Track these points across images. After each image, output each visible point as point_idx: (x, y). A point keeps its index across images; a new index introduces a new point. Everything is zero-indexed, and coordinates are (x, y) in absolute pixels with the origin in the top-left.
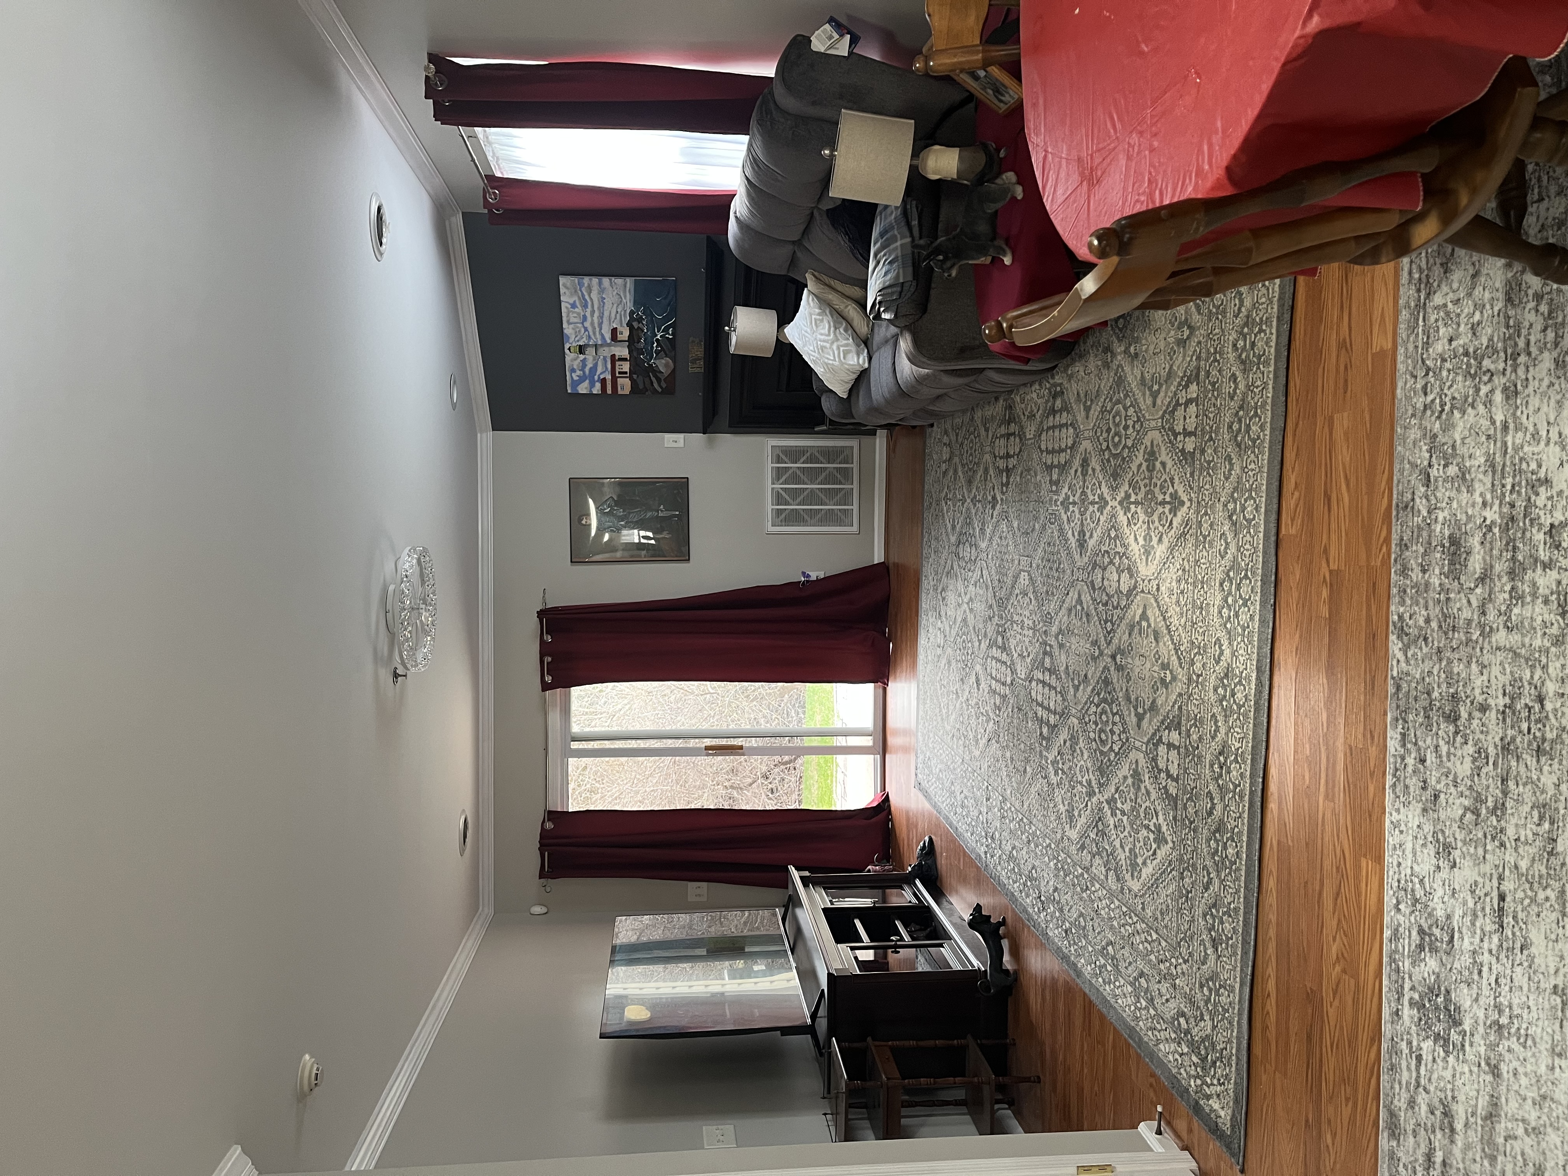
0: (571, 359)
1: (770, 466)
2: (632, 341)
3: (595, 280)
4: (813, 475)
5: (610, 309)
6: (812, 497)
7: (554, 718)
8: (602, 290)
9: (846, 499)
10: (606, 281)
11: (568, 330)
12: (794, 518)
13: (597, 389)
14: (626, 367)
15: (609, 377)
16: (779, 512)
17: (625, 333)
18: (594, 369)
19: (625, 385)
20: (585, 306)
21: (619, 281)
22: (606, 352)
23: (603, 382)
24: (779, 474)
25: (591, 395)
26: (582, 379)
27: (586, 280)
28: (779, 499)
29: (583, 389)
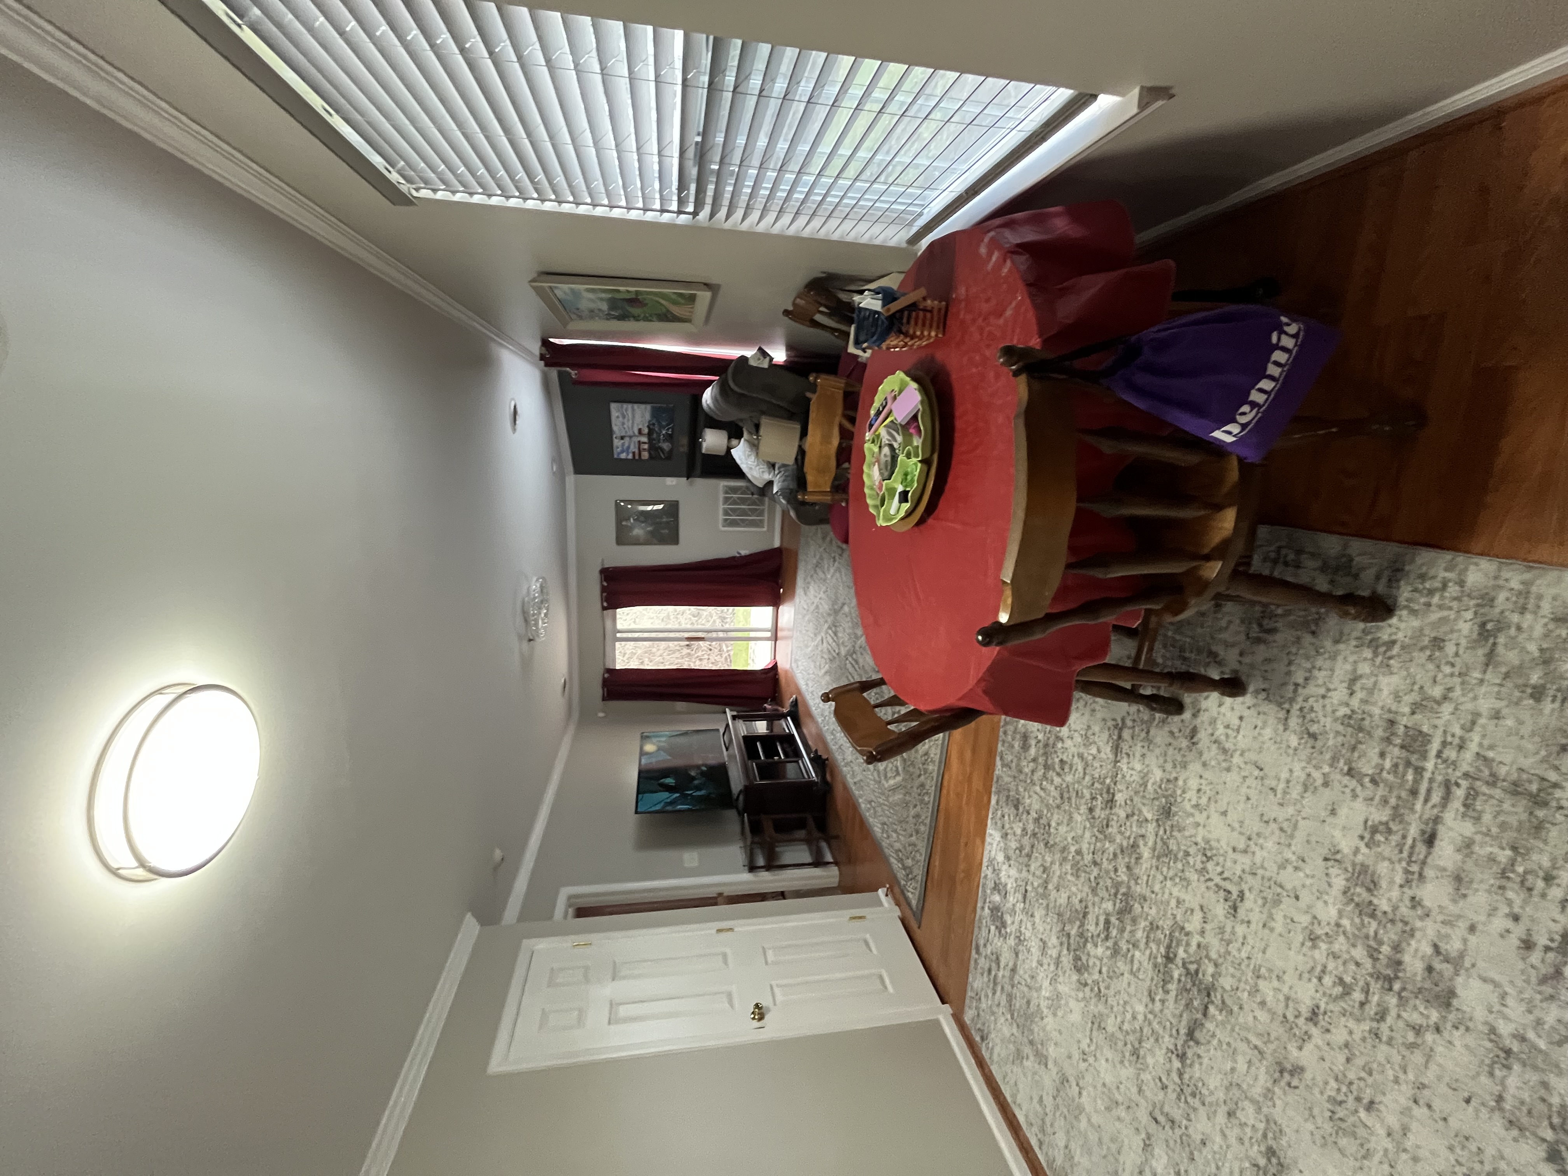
0: (617, 442)
1: (721, 496)
2: (650, 434)
3: (630, 406)
4: (743, 501)
5: (638, 419)
6: (744, 513)
7: (608, 624)
8: (633, 410)
9: (761, 513)
10: (636, 406)
11: (615, 428)
12: (733, 523)
13: (630, 456)
14: (646, 446)
15: (637, 451)
16: (726, 520)
17: (646, 431)
18: (629, 447)
19: (645, 455)
20: (624, 417)
21: (643, 406)
22: (636, 439)
23: (634, 453)
24: (726, 500)
25: (626, 460)
26: (622, 452)
27: (625, 406)
28: (726, 513)
29: (623, 456)
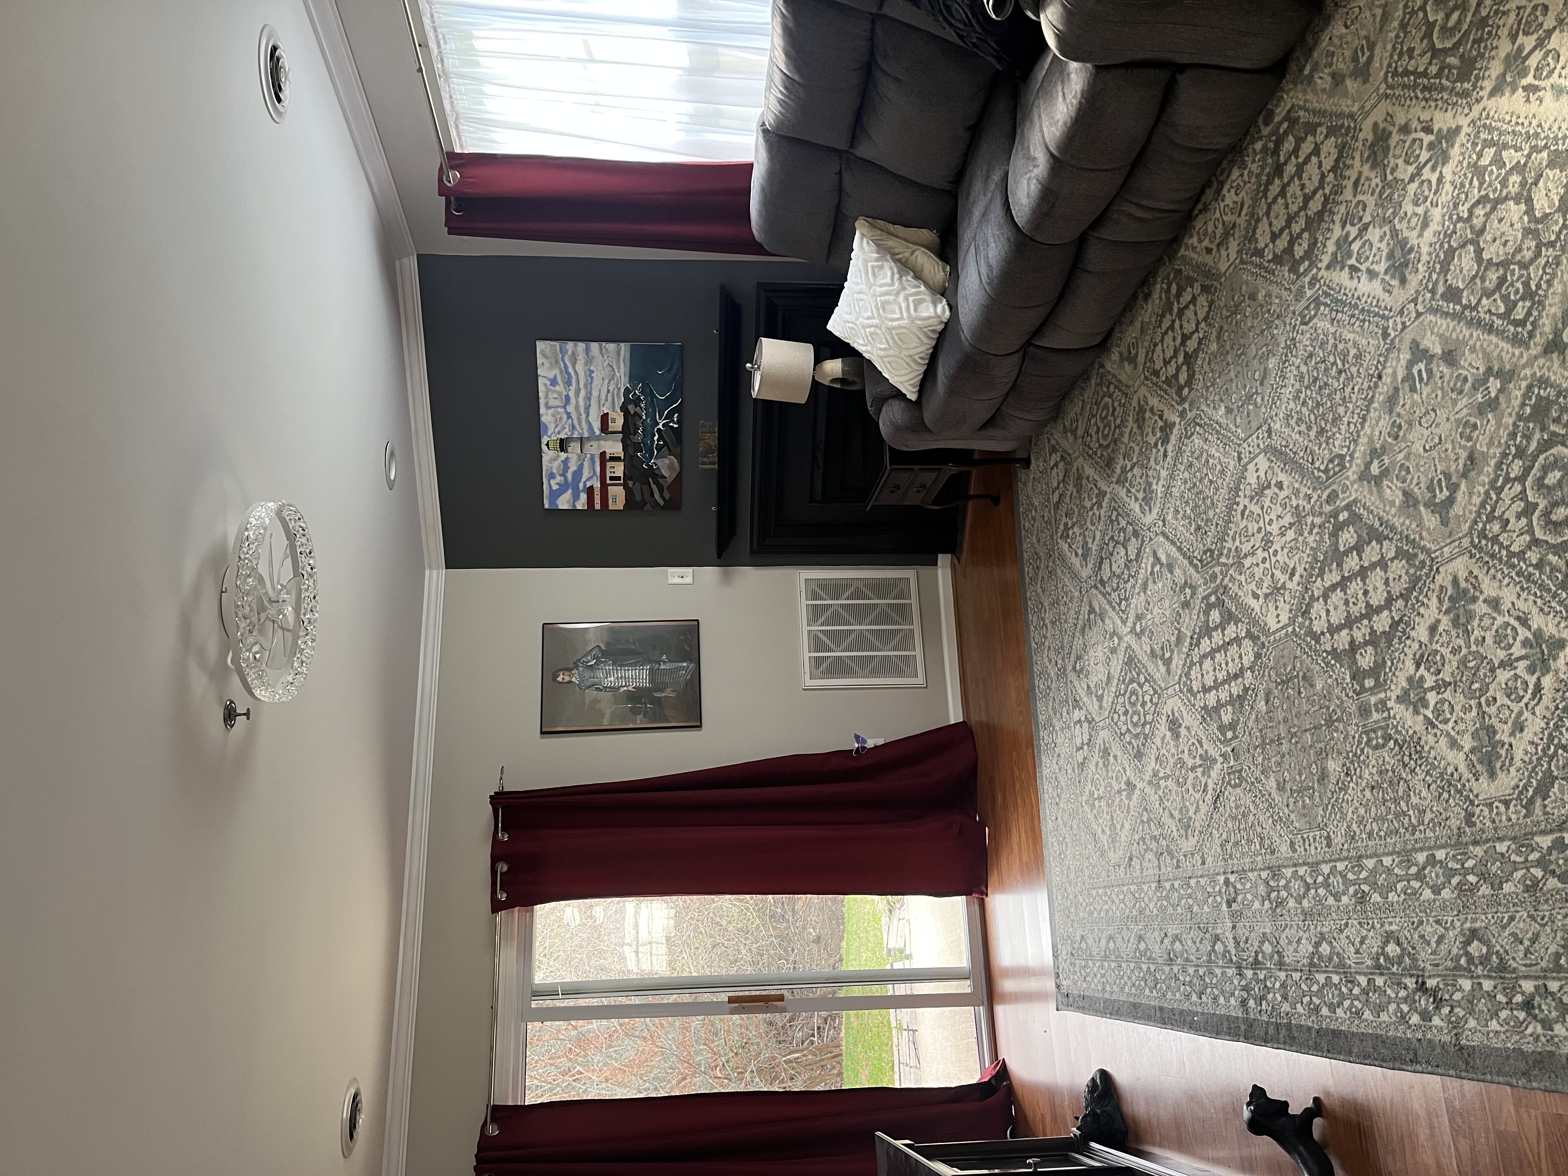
1: (803, 603)
2: (627, 432)
3: (581, 346)
4: (859, 614)
6: (861, 642)
9: (906, 642)
10: (595, 346)
11: (546, 417)
12: (838, 668)
13: (582, 503)
14: (619, 469)
16: (818, 661)
17: (618, 422)
19: (618, 496)
21: (611, 346)
22: (594, 449)
23: (590, 491)
24: (815, 613)
25: (574, 512)
26: (563, 487)
27: (570, 345)
28: (817, 644)
